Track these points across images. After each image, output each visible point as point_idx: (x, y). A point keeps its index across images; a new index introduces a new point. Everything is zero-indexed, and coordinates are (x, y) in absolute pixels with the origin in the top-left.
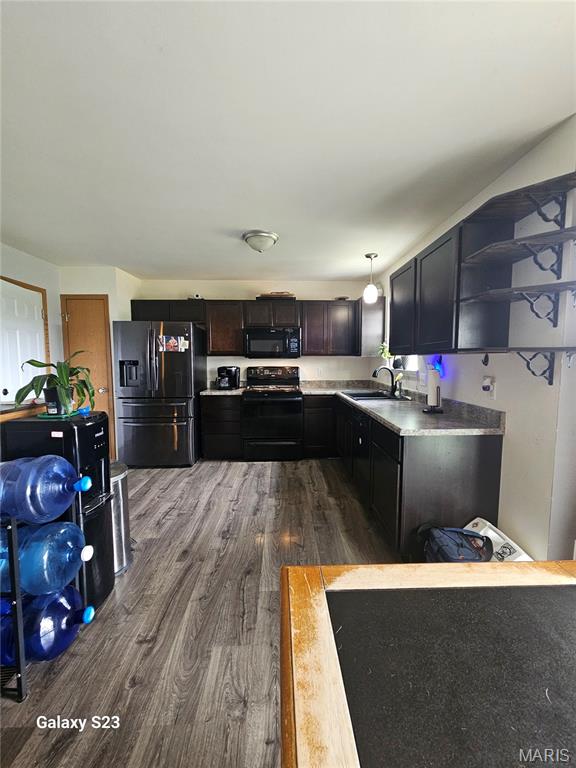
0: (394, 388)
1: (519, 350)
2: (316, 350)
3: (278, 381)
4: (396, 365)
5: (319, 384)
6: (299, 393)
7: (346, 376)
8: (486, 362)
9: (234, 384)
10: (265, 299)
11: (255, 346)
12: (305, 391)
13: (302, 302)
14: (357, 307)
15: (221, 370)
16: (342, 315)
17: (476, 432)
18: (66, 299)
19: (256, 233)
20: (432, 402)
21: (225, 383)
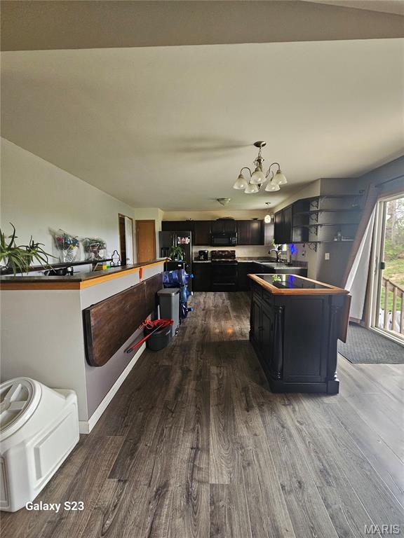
0: (278, 258)
1: (312, 242)
2: (243, 243)
3: (226, 257)
4: (279, 248)
5: (245, 258)
6: (237, 262)
7: (257, 255)
8: (304, 246)
9: (206, 258)
10: (221, 220)
11: (216, 241)
12: (239, 261)
13: (237, 221)
14: (262, 223)
15: (200, 252)
16: (256, 225)
17: (298, 268)
18: (138, 222)
19: (223, 199)
20: (288, 261)
21: (202, 258)
